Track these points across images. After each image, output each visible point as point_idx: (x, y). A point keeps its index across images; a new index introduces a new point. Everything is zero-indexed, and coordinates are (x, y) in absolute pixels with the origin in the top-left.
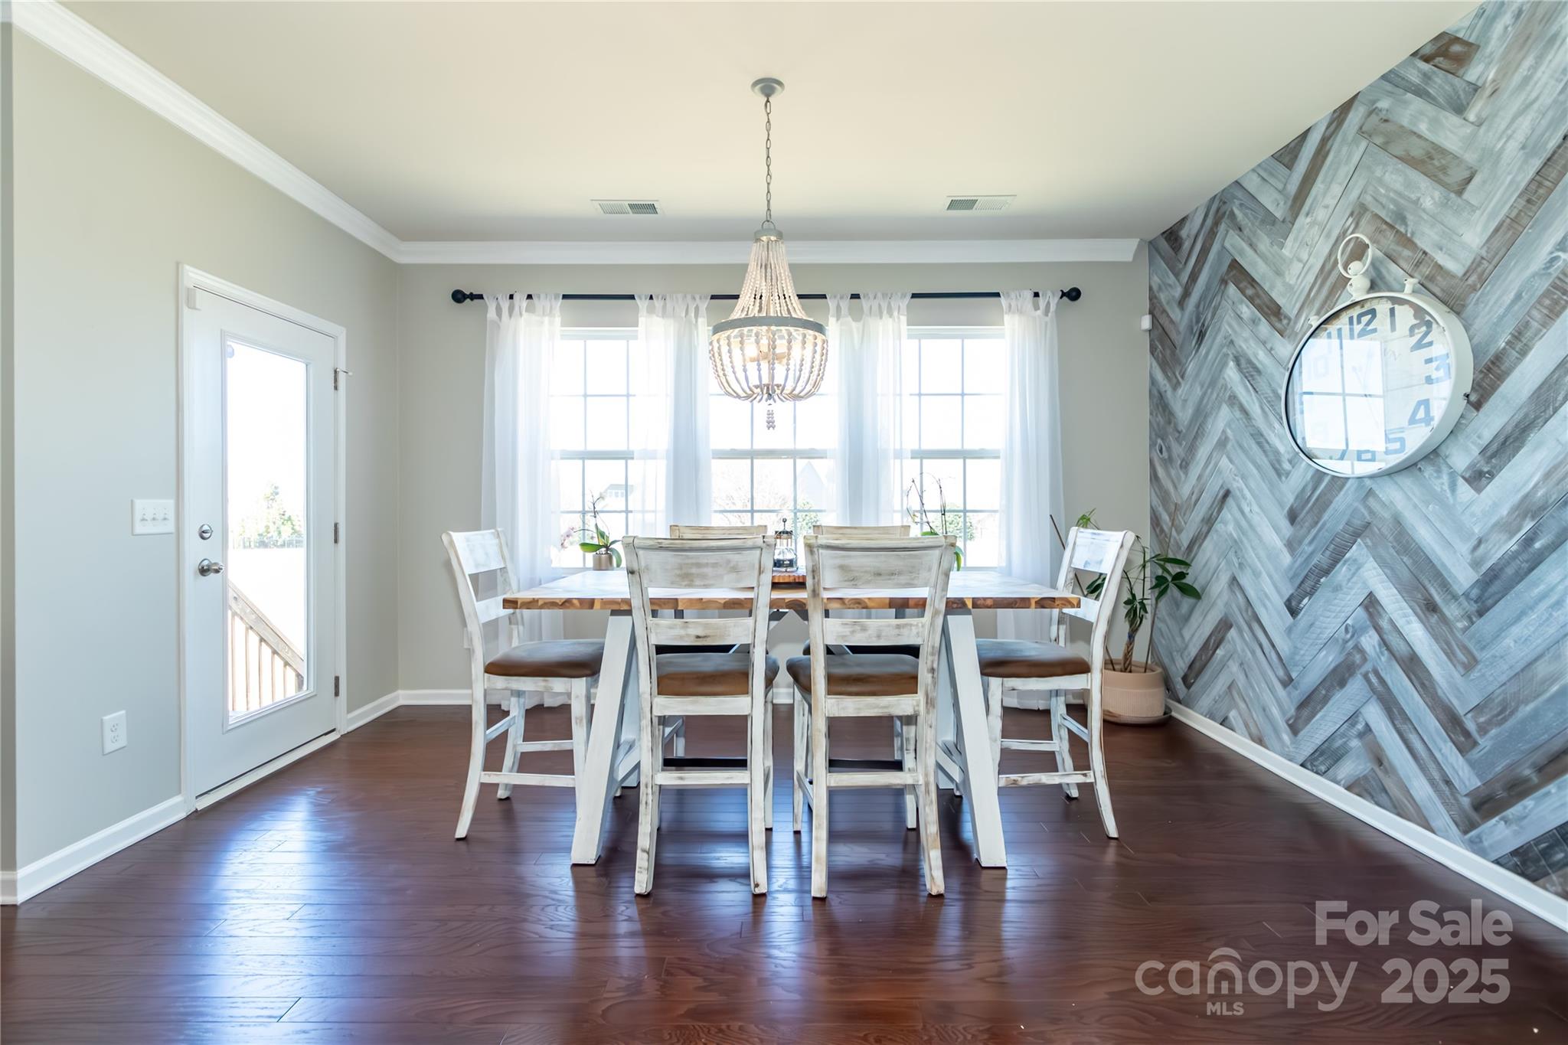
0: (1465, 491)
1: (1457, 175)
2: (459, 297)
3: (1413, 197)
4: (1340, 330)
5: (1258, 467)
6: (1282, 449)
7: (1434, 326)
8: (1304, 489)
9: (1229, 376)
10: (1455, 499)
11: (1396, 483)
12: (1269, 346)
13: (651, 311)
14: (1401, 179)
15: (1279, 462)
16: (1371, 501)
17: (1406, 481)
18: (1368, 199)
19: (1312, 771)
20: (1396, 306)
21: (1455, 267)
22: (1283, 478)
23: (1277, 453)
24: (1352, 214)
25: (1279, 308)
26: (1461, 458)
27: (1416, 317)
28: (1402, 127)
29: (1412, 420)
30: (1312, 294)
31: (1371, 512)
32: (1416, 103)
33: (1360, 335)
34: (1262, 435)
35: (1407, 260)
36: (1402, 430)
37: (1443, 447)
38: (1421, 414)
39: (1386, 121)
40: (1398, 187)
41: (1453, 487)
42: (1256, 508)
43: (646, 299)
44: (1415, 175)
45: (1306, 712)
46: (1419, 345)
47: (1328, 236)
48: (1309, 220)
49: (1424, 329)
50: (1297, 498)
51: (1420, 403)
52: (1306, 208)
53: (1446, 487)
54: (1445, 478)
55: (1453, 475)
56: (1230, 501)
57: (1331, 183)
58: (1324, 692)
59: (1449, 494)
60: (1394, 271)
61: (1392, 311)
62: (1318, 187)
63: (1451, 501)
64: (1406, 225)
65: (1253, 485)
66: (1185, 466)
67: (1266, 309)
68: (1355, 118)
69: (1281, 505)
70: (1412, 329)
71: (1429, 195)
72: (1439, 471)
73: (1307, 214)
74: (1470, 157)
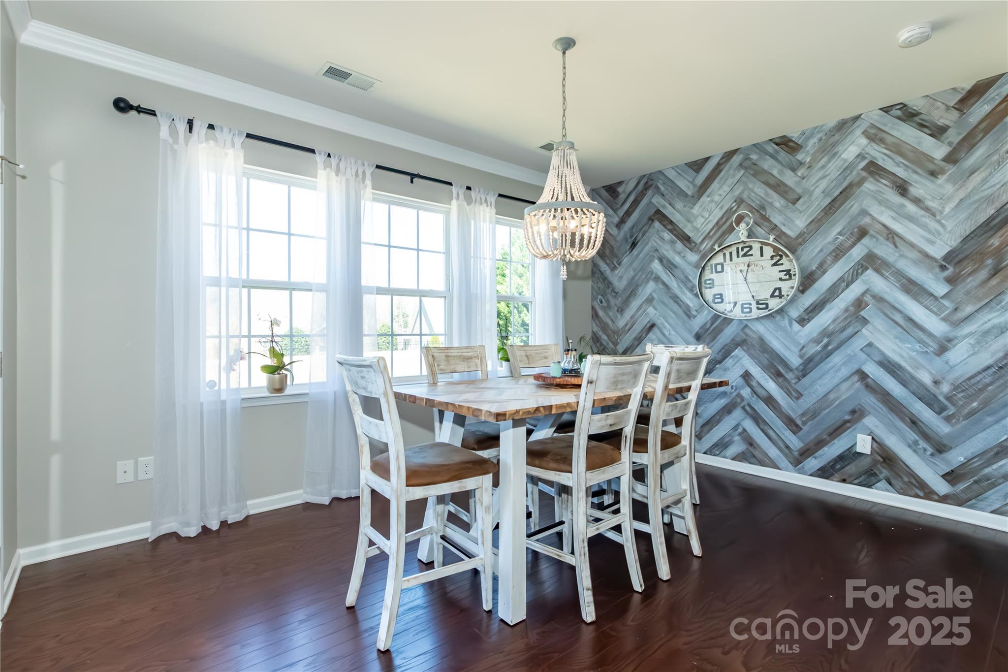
0: (796, 327)
1: (793, 196)
2: (122, 105)
3: (770, 200)
4: (731, 253)
5: (675, 313)
6: (691, 305)
7: (784, 257)
8: (705, 324)
9: (654, 267)
10: (791, 330)
11: (761, 322)
12: (682, 255)
13: (327, 166)
14: (764, 191)
15: (689, 311)
16: (747, 330)
17: (767, 323)
18: (745, 196)
19: (711, 455)
20: (764, 246)
21: (792, 233)
22: (692, 319)
23: (688, 307)
24: (735, 201)
25: (689, 237)
26: (795, 313)
27: (774, 252)
28: (764, 169)
29: (772, 296)
30: (711, 234)
31: (746, 335)
32: (771, 161)
33: (743, 256)
34: (678, 297)
35: (766, 226)
36: (767, 299)
37: (786, 308)
38: (777, 293)
39: (755, 164)
40: (762, 195)
41: (791, 325)
42: (673, 333)
43: (324, 155)
44: (770, 191)
45: (707, 428)
46: (775, 264)
47: (722, 208)
48: (709, 199)
49: (778, 257)
50: (700, 328)
51: (775, 289)
52: (708, 193)
53: (787, 324)
54: (786, 321)
55: (791, 321)
56: (655, 329)
57: (723, 184)
58: (718, 417)
59: (788, 328)
60: (759, 230)
61: (761, 248)
62: (715, 185)
63: (789, 330)
64: (766, 212)
65: (671, 321)
66: (621, 310)
67: (680, 237)
68: (737, 159)
69: (690, 331)
70: (772, 257)
71: (778, 202)
72: (783, 318)
73: (708, 196)
74: (799, 190)
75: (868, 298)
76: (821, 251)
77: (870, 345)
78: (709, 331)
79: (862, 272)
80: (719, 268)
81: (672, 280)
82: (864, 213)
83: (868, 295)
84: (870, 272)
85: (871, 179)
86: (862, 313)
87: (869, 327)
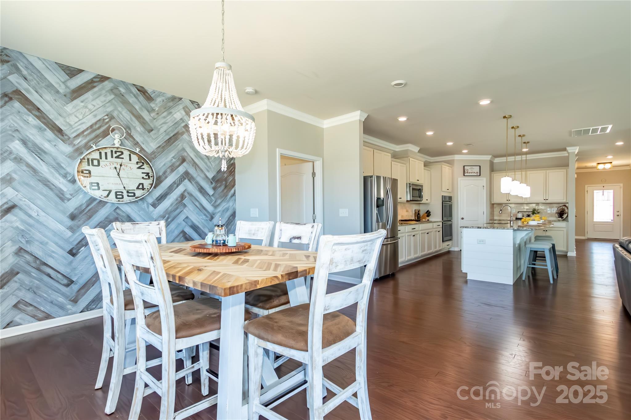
0: (151, 208)
1: (149, 128)
3: (133, 125)
4: (106, 153)
5: (45, 196)
6: (65, 189)
7: (145, 164)
8: (81, 206)
9: (15, 147)
10: (149, 210)
11: (129, 206)
12: (54, 143)
14: (129, 117)
15: (63, 194)
16: (118, 211)
17: (133, 206)
18: (115, 114)
19: (88, 311)
20: (132, 154)
21: (149, 150)
22: (66, 201)
23: (61, 191)
24: (107, 115)
25: (62, 130)
26: (150, 200)
27: (138, 159)
28: (129, 102)
29: (138, 188)
30: (85, 133)
31: (118, 214)
32: (134, 99)
33: (116, 157)
34: (49, 182)
35: (130, 141)
36: (134, 190)
37: (146, 197)
38: (141, 187)
39: (122, 95)
40: (129, 120)
41: (148, 207)
42: (42, 214)
44: (134, 119)
45: (83, 291)
46: (139, 168)
47: (95, 116)
48: (82, 104)
49: (141, 164)
50: (76, 209)
51: (140, 184)
52: (82, 98)
53: (146, 207)
54: (145, 205)
55: (148, 204)
57: (96, 98)
58: (94, 279)
59: (147, 209)
60: (127, 142)
61: (130, 155)
62: (89, 95)
63: (147, 211)
64: (131, 131)
65: (39, 202)
67: (50, 126)
68: (107, 85)
69: (64, 212)
70: (137, 163)
71: (139, 128)
72: (144, 203)
73: (82, 102)
74: (152, 126)
75: (186, 194)
76: (164, 165)
77: (187, 217)
78: (85, 212)
79: (184, 180)
80: (96, 162)
81: (41, 166)
82: (184, 150)
83: (186, 193)
84: (186, 181)
85: (186, 133)
86: (184, 201)
87: (187, 208)
